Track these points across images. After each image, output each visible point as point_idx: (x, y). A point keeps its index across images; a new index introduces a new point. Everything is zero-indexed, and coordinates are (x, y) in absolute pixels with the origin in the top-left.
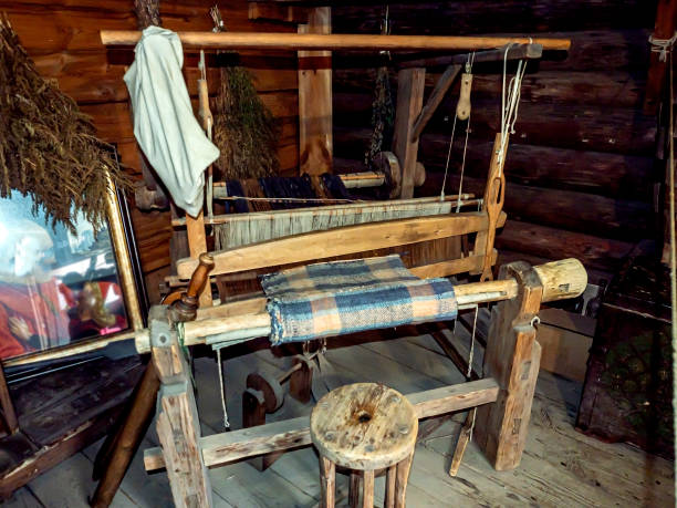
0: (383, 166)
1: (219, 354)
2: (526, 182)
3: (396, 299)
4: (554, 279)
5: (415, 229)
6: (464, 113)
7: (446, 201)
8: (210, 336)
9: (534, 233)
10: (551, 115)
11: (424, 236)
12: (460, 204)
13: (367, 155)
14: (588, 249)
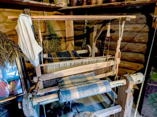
0: (87, 48)
1: (44, 106)
2: (122, 51)
3: (94, 87)
4: (136, 79)
5: (97, 65)
6: (108, 35)
7: (104, 57)
8: (41, 102)
9: (124, 63)
10: (127, 35)
11: (99, 67)
12: (108, 58)
13: (83, 45)
14: (138, 67)
